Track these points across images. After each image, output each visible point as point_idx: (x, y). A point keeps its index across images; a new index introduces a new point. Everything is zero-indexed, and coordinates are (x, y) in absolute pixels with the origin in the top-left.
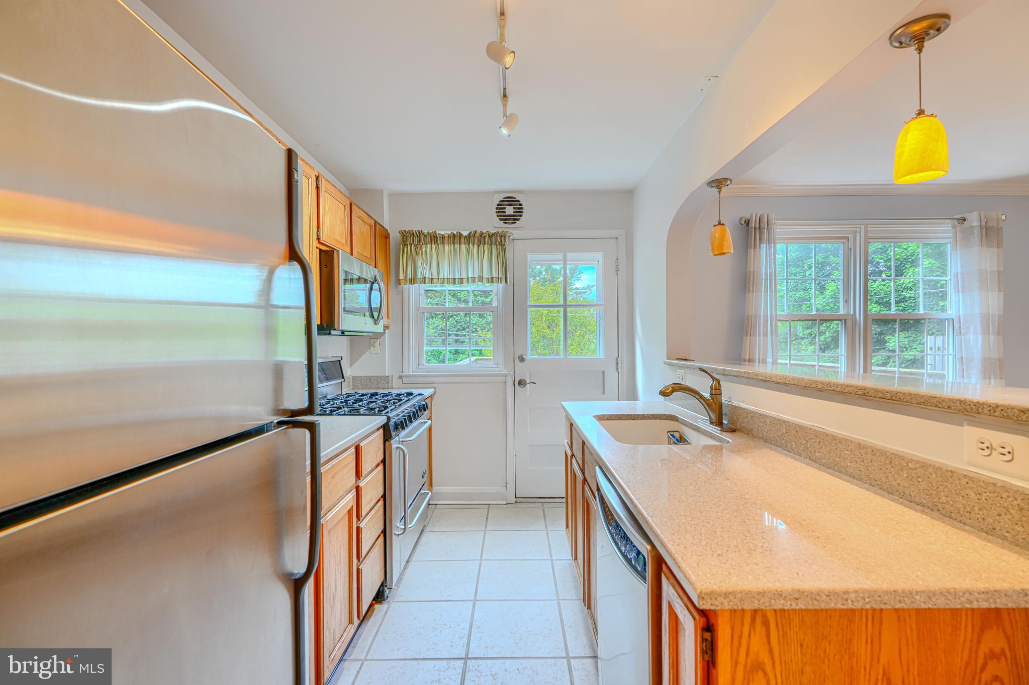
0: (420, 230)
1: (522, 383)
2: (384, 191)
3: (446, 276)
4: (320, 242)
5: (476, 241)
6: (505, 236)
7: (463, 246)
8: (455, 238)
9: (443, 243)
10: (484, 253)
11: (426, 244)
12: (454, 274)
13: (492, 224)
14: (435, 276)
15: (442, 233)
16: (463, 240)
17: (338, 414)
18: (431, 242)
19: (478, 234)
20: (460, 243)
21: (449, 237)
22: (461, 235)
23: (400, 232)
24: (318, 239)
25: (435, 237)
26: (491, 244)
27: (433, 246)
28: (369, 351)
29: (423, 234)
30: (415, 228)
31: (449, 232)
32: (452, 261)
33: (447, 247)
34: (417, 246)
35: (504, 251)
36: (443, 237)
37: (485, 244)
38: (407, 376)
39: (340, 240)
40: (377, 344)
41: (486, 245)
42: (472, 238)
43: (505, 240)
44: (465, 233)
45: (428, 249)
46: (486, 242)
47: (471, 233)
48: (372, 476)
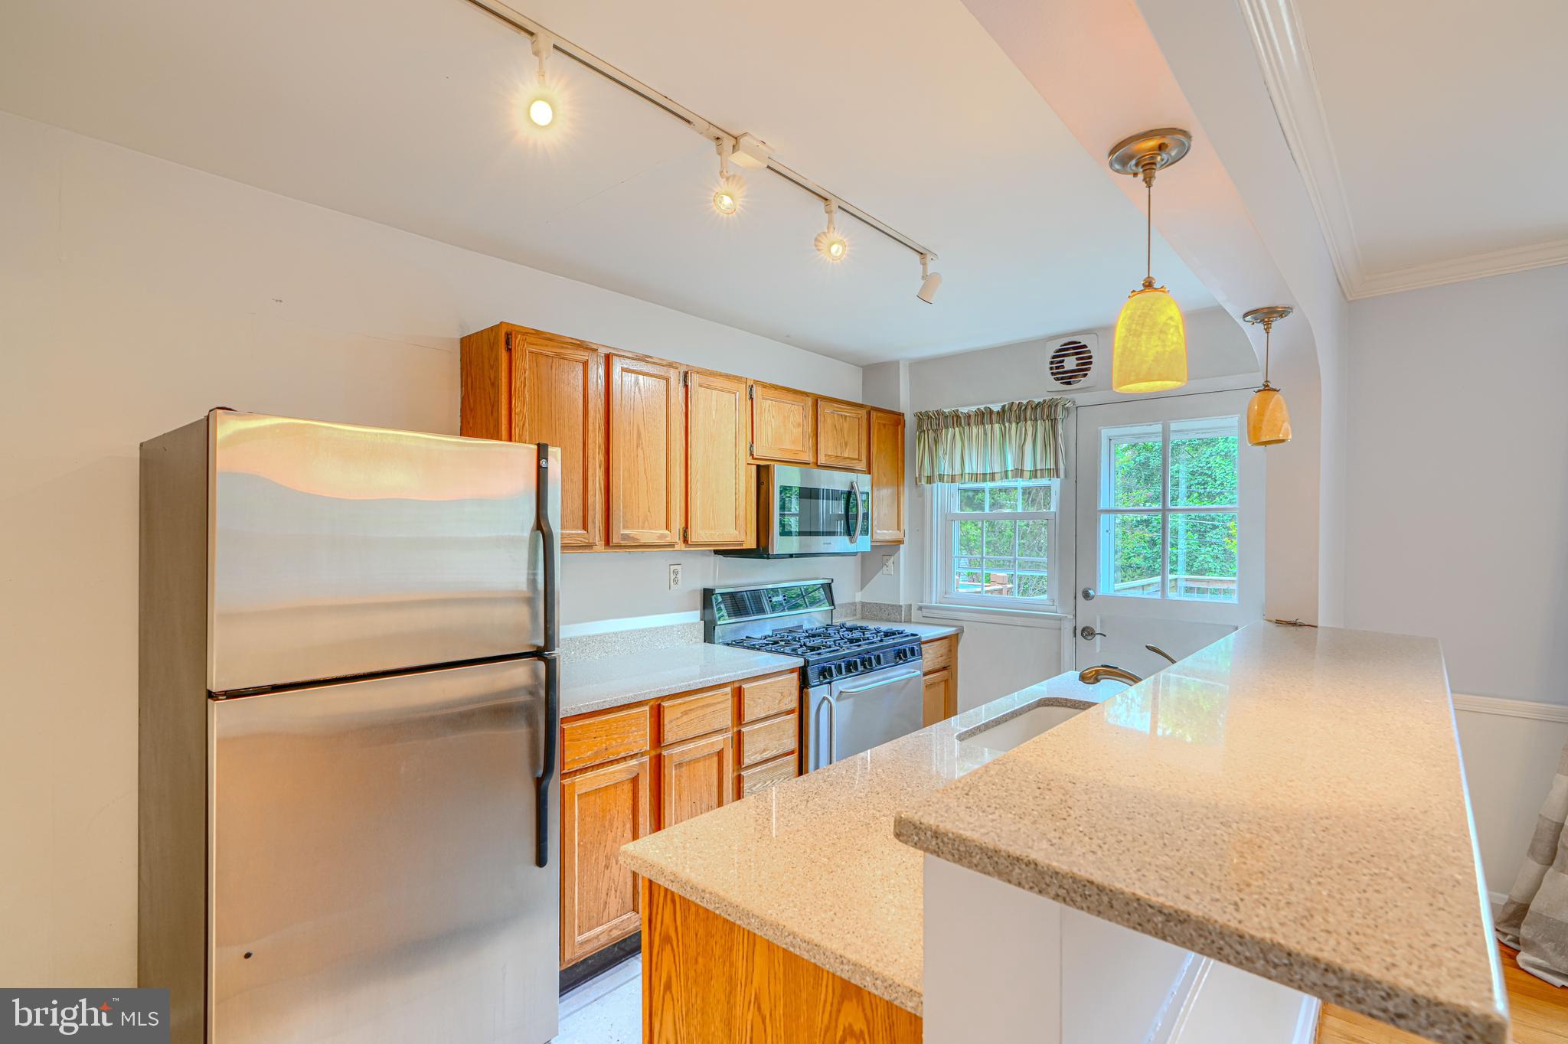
0: (939, 409)
1: (1088, 633)
2: (901, 362)
3: (974, 471)
4: (754, 458)
5: (1013, 418)
6: (1056, 405)
7: (997, 426)
8: (983, 417)
9: (969, 424)
10: (1026, 434)
11: (947, 427)
12: (985, 467)
13: (1043, 387)
14: (957, 471)
15: (965, 410)
16: (994, 417)
17: (767, 651)
18: (953, 424)
19: (1015, 407)
20: (991, 423)
21: (976, 414)
22: (991, 412)
23: (916, 415)
24: (752, 455)
25: (958, 417)
26: (1036, 420)
27: (957, 429)
28: (881, 572)
29: (943, 413)
30: (932, 408)
31: (974, 409)
32: (982, 449)
33: (975, 430)
34: (935, 431)
35: (1054, 428)
36: (969, 416)
37: (1026, 420)
38: (927, 607)
39: (793, 448)
40: (890, 563)
41: (1029, 422)
42: (1007, 415)
43: (1055, 411)
44: (996, 408)
45: (949, 434)
46: (1028, 417)
47: (1004, 407)
48: (767, 723)
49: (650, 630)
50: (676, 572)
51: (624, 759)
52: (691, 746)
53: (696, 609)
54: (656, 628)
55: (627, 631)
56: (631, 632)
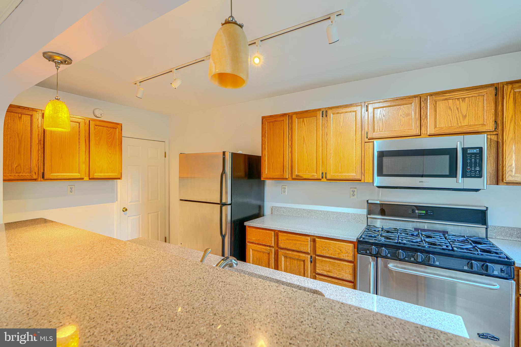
48: (331, 260)
49: (337, 213)
50: (354, 192)
51: (267, 246)
52: (290, 252)
53: (364, 209)
54: (340, 213)
55: (326, 211)
56: (328, 212)
